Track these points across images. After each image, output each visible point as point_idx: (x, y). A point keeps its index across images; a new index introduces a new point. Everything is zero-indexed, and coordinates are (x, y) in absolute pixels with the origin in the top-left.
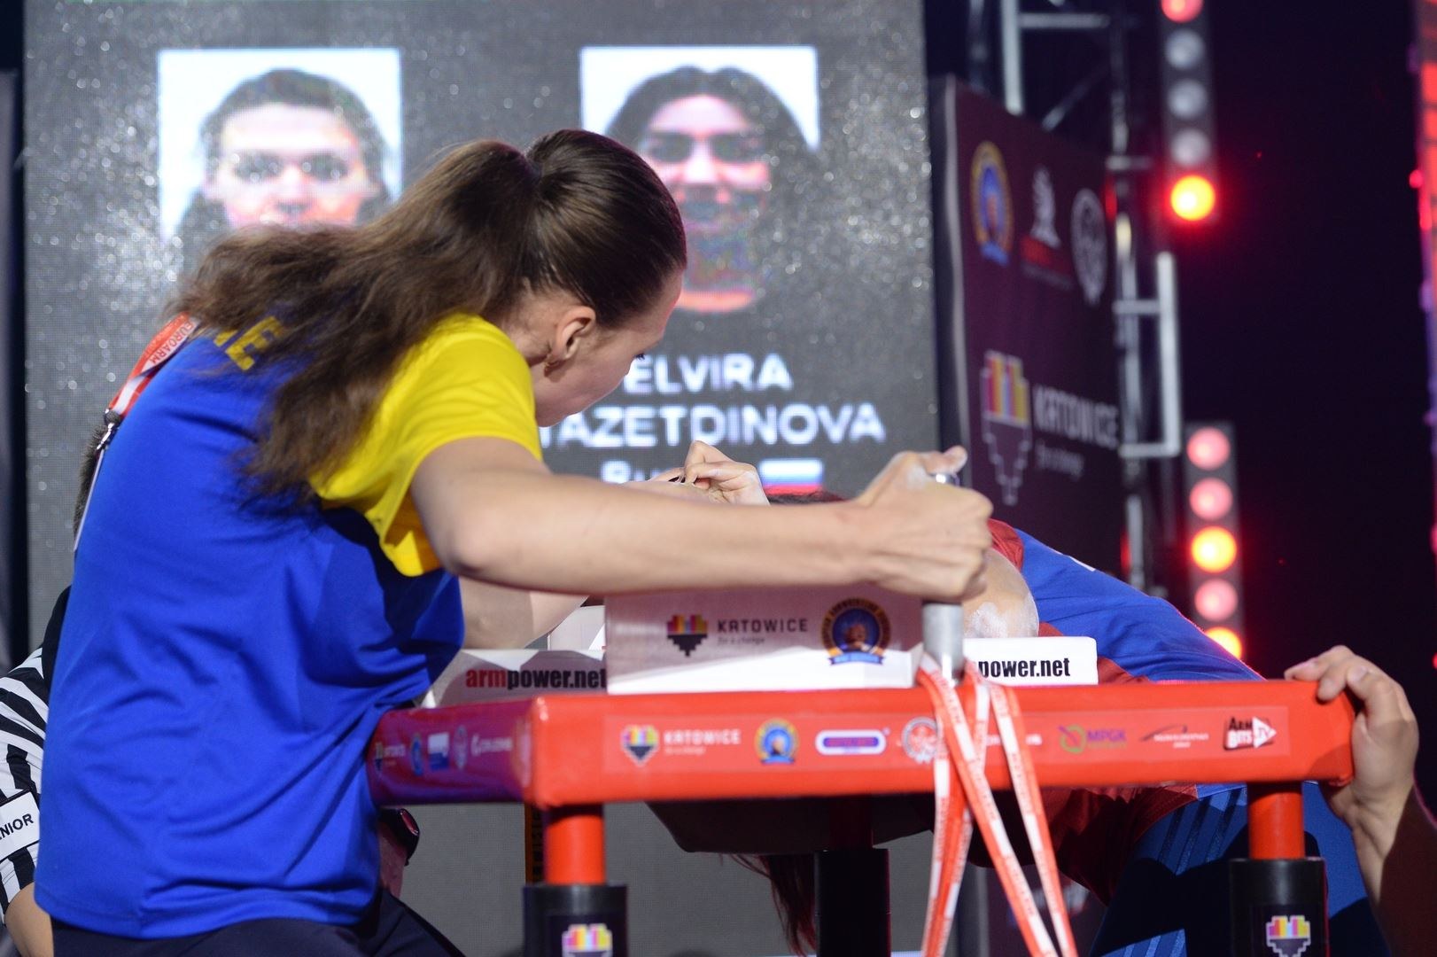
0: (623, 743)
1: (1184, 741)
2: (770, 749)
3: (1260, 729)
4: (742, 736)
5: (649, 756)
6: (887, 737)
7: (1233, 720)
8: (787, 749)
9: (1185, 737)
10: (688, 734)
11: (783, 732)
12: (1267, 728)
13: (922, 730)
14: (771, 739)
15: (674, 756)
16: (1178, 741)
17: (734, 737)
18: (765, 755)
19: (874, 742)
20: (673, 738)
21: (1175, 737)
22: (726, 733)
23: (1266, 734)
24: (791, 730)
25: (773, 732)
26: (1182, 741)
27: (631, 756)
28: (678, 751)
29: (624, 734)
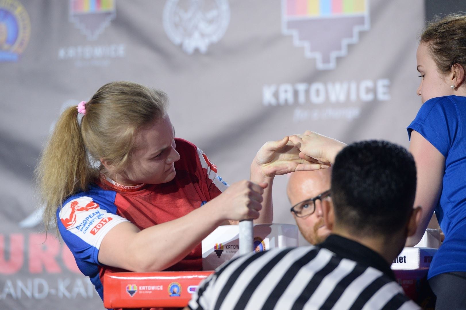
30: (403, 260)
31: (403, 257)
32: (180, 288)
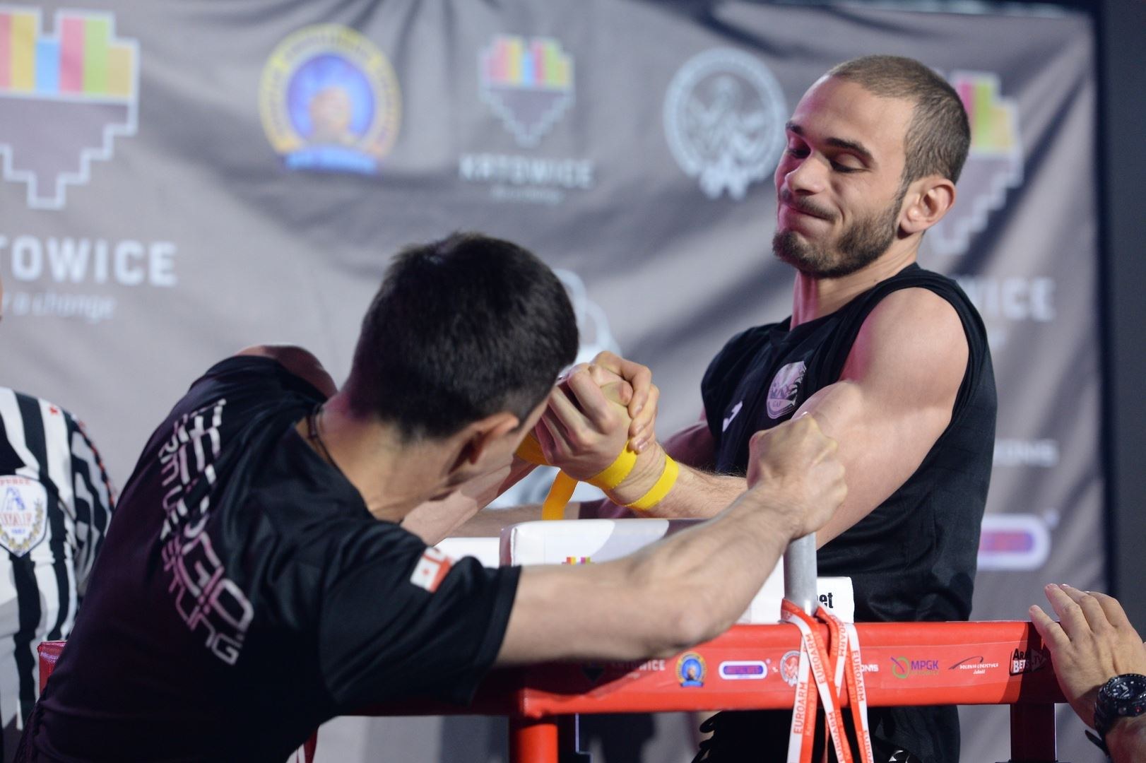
1: (981, 669)
2: (686, 675)
3: (1036, 657)
4: (666, 664)
5: (599, 678)
6: (767, 665)
7: (1017, 650)
8: (698, 677)
9: (982, 666)
11: (696, 662)
12: (1041, 656)
13: (794, 660)
14: (687, 666)
16: (977, 669)
17: (661, 664)
18: (683, 680)
19: (760, 670)
21: (975, 666)
23: (1040, 662)
24: (701, 660)
25: (688, 662)
26: (980, 669)
28: (620, 675)
30: (828, 602)
31: (827, 595)
32: (702, 667)
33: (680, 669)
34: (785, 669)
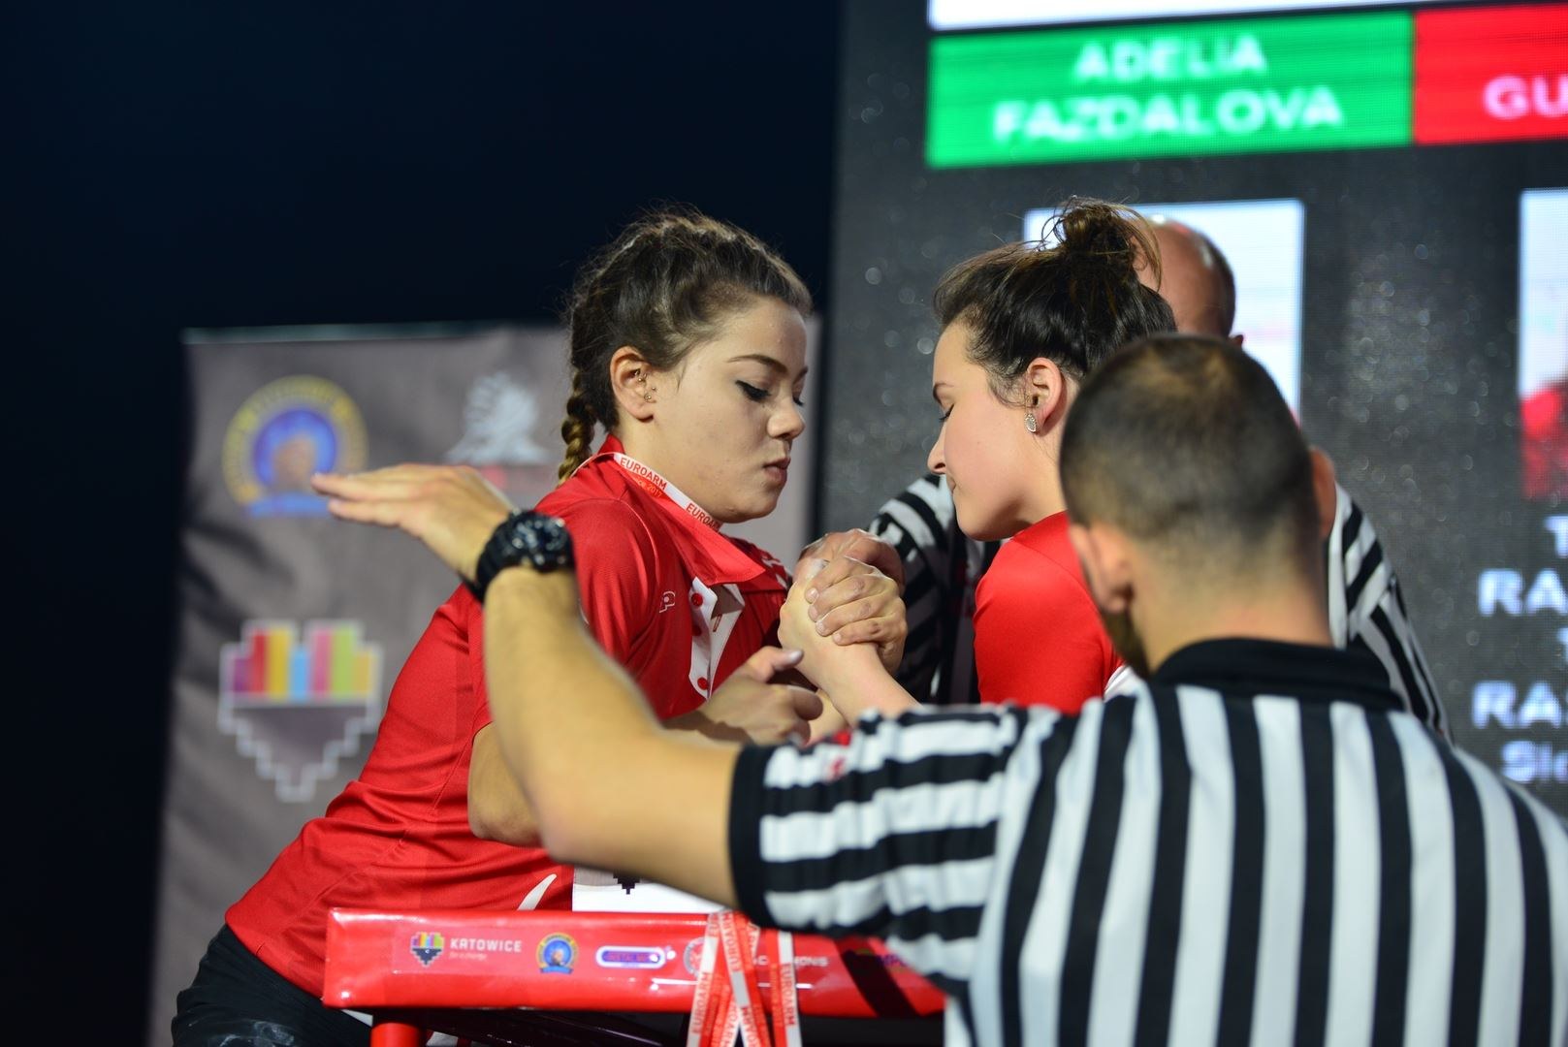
0: (412, 947)
2: (549, 959)
4: (523, 947)
5: (434, 958)
6: (668, 953)
10: (473, 941)
11: (564, 944)
14: (551, 949)
15: (457, 961)
17: (517, 946)
18: (544, 965)
19: (656, 958)
20: (458, 944)
22: (509, 942)
24: (572, 943)
25: (555, 944)
27: (418, 957)
28: (462, 956)
29: (413, 938)
33: (542, 953)
34: (691, 959)
